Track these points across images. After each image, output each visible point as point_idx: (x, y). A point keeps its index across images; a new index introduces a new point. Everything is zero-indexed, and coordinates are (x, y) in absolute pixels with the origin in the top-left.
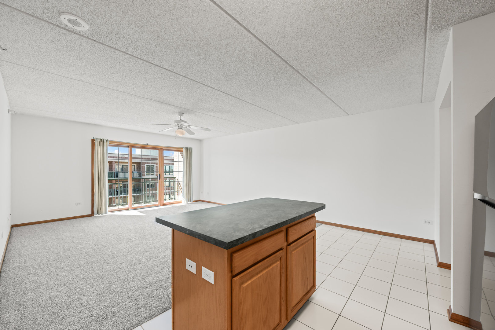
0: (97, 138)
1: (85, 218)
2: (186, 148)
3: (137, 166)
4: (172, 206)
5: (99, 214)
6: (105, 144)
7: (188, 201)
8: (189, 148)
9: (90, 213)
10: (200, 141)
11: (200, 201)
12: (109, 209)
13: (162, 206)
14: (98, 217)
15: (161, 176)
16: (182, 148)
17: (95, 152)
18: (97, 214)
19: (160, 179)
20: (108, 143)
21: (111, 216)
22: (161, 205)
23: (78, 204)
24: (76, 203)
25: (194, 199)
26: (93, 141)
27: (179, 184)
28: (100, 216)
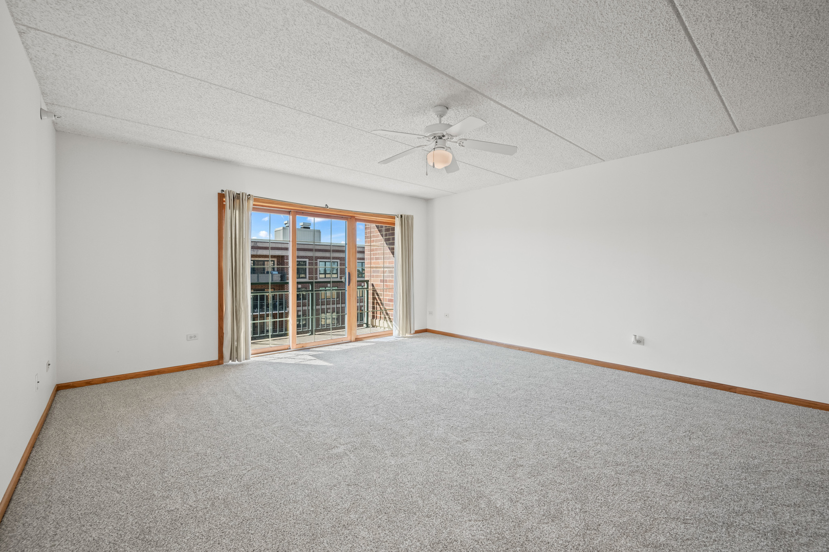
0: (230, 190)
1: (206, 368)
2: (401, 216)
3: (277, 262)
4: (377, 343)
5: (233, 361)
6: (246, 203)
7: (406, 332)
8: (408, 216)
9: (215, 357)
10: (427, 201)
11: (426, 331)
12: (252, 348)
13: (353, 342)
14: (233, 366)
15: (351, 278)
16: (393, 217)
17: (224, 222)
18: (231, 359)
19: (351, 284)
20: (252, 202)
21: (258, 364)
22: (353, 339)
23: (191, 337)
24: (187, 336)
25: (417, 327)
26: (221, 196)
27: (377, 294)
28: (236, 365)
